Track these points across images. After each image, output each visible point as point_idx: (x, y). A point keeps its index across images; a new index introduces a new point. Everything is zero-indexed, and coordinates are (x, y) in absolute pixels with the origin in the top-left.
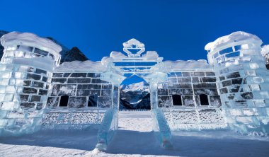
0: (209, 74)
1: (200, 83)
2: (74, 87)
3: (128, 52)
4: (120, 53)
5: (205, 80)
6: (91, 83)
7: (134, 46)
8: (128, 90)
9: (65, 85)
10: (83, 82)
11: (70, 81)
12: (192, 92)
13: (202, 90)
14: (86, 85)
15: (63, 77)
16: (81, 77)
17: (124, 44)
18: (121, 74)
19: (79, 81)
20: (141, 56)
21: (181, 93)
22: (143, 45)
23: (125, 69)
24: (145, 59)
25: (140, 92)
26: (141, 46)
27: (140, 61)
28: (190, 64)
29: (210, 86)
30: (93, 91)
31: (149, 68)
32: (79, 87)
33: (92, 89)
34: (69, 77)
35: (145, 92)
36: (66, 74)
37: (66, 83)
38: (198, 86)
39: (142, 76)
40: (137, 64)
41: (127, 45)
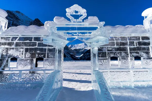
0: (144, 38)
1: (136, 46)
2: (22, 50)
3: (71, 18)
4: (63, 18)
5: (140, 43)
6: (37, 47)
7: (76, 12)
8: (74, 48)
9: (13, 48)
10: (30, 46)
11: (17, 45)
12: (128, 55)
13: (137, 53)
14: (33, 49)
15: (10, 41)
16: (28, 41)
17: (67, 10)
18: (64, 39)
19: (25, 44)
20: (83, 21)
21: (119, 55)
22: (85, 11)
23: (68, 33)
24: (86, 24)
25: (82, 49)
26: (83, 12)
27: (82, 26)
28: (128, 29)
29: (144, 49)
30: (39, 54)
31: (90, 33)
32: (27, 50)
33: (38, 52)
34: (17, 41)
35: (85, 49)
36: (13, 38)
37: (13, 46)
38: (134, 49)
39: (84, 40)
40: (79, 29)
41: (69, 11)
